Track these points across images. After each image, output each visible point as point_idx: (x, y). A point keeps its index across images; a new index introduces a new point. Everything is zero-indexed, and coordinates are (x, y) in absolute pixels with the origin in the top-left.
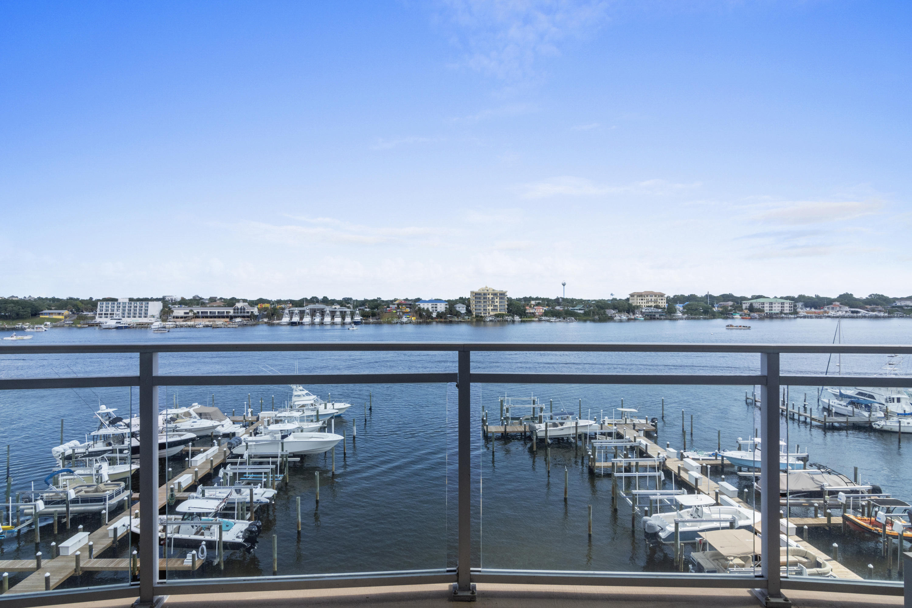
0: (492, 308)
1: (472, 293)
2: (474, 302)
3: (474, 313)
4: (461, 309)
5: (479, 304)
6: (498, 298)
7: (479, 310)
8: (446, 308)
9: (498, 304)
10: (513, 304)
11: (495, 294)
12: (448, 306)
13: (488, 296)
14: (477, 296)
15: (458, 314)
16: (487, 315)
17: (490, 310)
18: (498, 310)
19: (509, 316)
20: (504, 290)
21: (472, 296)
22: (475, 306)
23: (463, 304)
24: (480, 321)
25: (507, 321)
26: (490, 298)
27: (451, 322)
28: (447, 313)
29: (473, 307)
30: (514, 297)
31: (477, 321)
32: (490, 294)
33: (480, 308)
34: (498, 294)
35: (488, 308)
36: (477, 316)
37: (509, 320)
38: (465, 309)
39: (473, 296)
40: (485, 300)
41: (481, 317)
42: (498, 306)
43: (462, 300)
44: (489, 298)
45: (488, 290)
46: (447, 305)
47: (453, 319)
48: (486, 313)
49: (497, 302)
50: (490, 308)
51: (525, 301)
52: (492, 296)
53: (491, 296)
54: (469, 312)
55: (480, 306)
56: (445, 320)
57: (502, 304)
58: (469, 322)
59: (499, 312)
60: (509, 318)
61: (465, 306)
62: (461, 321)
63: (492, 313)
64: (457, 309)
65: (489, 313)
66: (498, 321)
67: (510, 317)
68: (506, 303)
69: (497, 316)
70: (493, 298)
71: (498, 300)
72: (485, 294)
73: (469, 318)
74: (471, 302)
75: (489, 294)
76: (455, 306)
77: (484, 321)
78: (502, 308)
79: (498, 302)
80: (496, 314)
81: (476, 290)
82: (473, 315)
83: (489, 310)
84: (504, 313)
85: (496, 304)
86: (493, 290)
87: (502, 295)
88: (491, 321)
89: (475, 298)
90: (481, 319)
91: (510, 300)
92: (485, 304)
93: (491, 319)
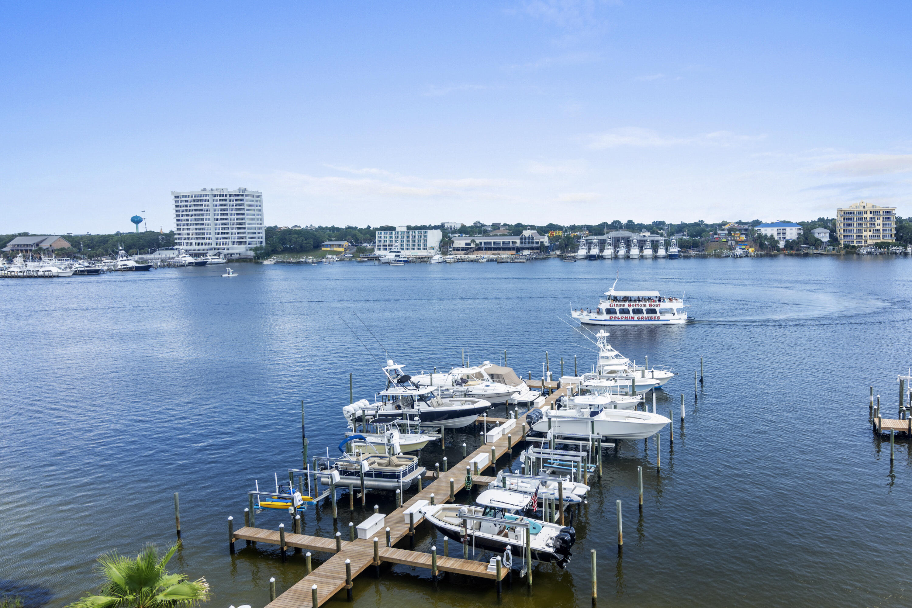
0: (871, 233)
1: (839, 211)
2: (842, 225)
3: (842, 242)
4: (821, 235)
5: (850, 228)
6: (881, 218)
7: (851, 236)
8: (799, 234)
9: (880, 227)
10: (905, 227)
11: (877, 213)
12: (802, 232)
13: (865, 216)
14: (847, 216)
15: (817, 243)
16: (863, 244)
17: (868, 237)
18: (881, 236)
19: (898, 246)
20: (891, 206)
21: (839, 216)
22: (844, 230)
23: (826, 228)
24: (852, 253)
25: (896, 253)
26: (868, 219)
27: (806, 255)
28: (800, 241)
29: (840, 233)
30: (904, 217)
31: (847, 253)
32: (868, 213)
33: (851, 234)
34: (881, 213)
35: (865, 233)
36: (846, 246)
37: (898, 252)
38: (828, 235)
39: (841, 217)
40: (860, 222)
41: (854, 247)
42: (881, 231)
43: (823, 223)
44: (866, 218)
45: (864, 207)
46: (800, 229)
47: (810, 251)
48: (861, 242)
49: (879, 224)
50: (868, 234)
52: (871, 216)
53: (869, 216)
54: (834, 240)
55: (851, 231)
56: (798, 252)
57: (887, 227)
58: (833, 255)
59: (882, 240)
60: (899, 250)
61: (829, 231)
62: (821, 254)
63: (870, 242)
64: (816, 236)
65: (866, 242)
66: (881, 254)
67: (900, 248)
68: (894, 226)
69: (878, 246)
70: (872, 218)
71: (880, 221)
72: (859, 213)
73: (834, 250)
74: (838, 224)
75: (866, 213)
76: (812, 231)
77: (858, 254)
78: (887, 233)
79: (881, 225)
80: (877, 243)
81: (847, 208)
82: (840, 244)
83: (865, 236)
84: (890, 241)
85: (877, 227)
86: (873, 207)
87: (888, 214)
88: (869, 253)
89: (844, 219)
90: (853, 250)
91: (899, 221)
92: (860, 228)
93: (869, 250)
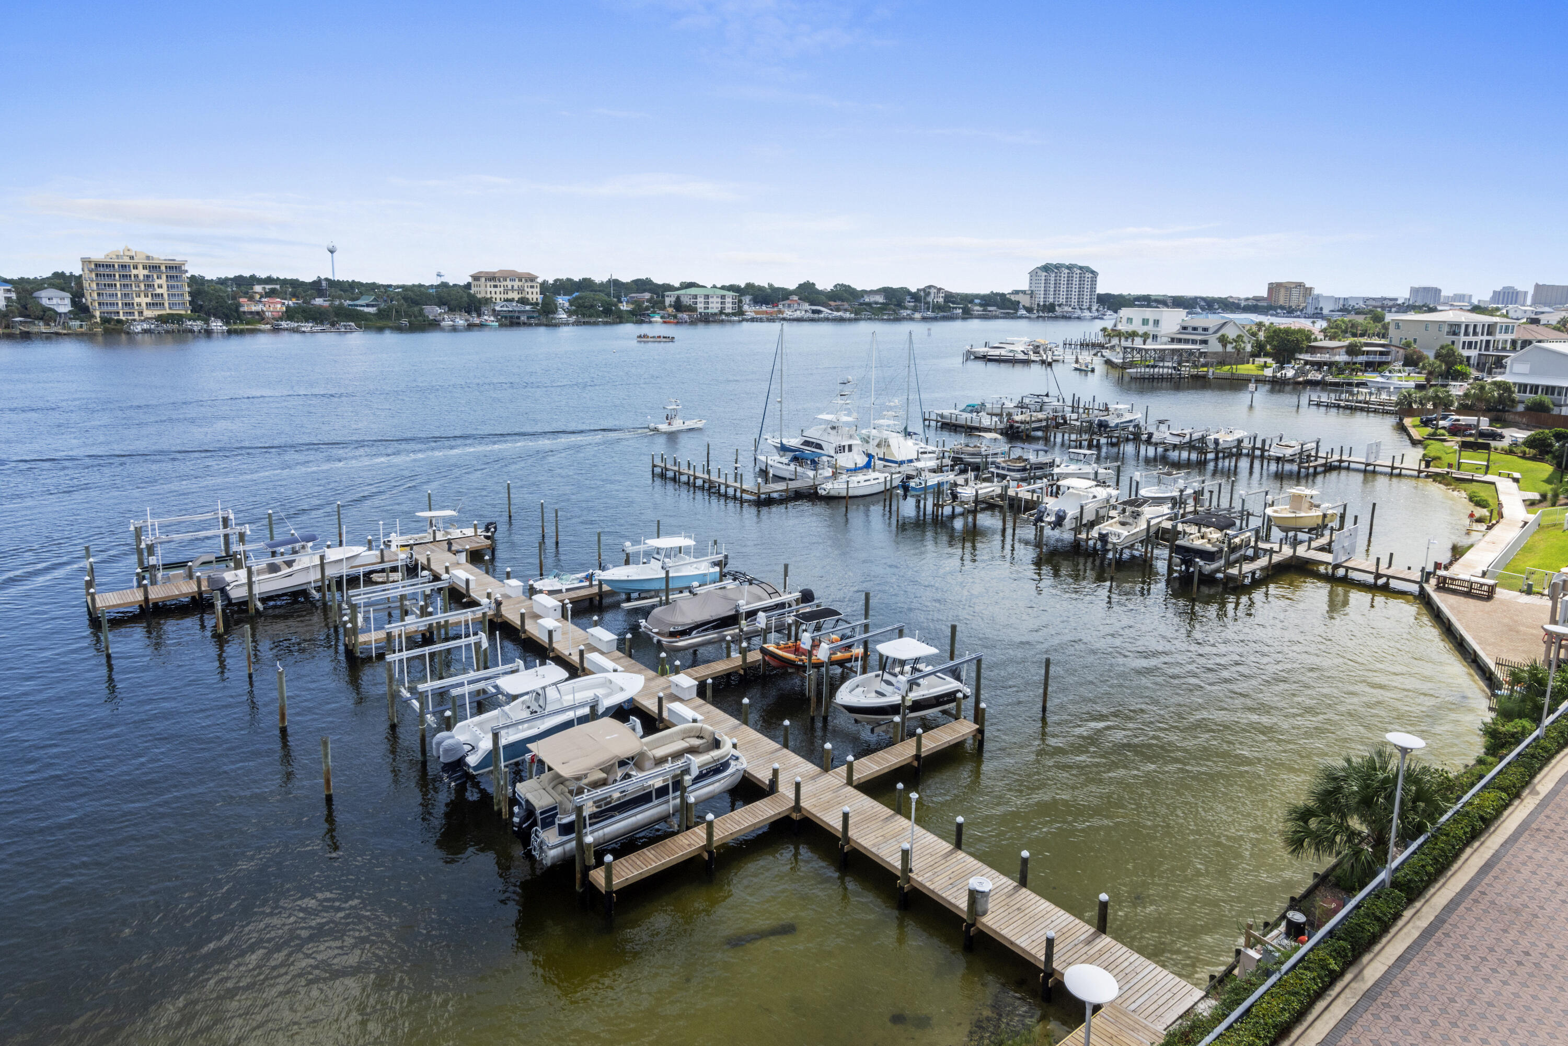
0: (149, 300)
1: (85, 262)
2: (94, 286)
3: (97, 314)
4: (55, 301)
5: (109, 291)
6: (164, 277)
7: (112, 304)
8: (8, 299)
9: (164, 291)
10: (207, 293)
11: (155, 268)
12: (14, 296)
13: (134, 272)
14: (101, 270)
15: (48, 315)
16: (136, 317)
17: (144, 305)
18: (167, 305)
19: (194, 320)
20: (179, 258)
21: (86, 271)
22: (99, 294)
23: (63, 289)
24: (120, 332)
25: (192, 331)
26: (141, 277)
27: (26, 337)
28: (12, 312)
29: (91, 297)
31: (107, 332)
32: (140, 267)
33: (113, 300)
34: (163, 268)
35: (137, 300)
36: (105, 321)
37: (196, 329)
38: (68, 301)
39: (91, 271)
40: (127, 282)
41: (119, 321)
42: (166, 296)
43: (60, 281)
44: (136, 276)
45: (132, 258)
46: (9, 291)
47: (34, 329)
48: (132, 314)
49: (160, 286)
50: (144, 300)
51: (239, 285)
52: (146, 272)
53: (142, 273)
54: (81, 309)
55: (112, 295)
56: (7, 331)
57: (175, 291)
58: (82, 334)
59: (168, 311)
60: (198, 325)
61: (69, 295)
62: (57, 334)
63: (148, 313)
64: (45, 302)
65: (141, 313)
66: (167, 332)
67: (199, 323)
68: (187, 289)
69: (161, 319)
70: (148, 276)
71: (163, 282)
72: (123, 267)
73: (81, 326)
74: (86, 284)
75: (136, 267)
76: (36, 294)
77: (128, 333)
78: (176, 300)
79: (165, 287)
80: (160, 316)
81: (99, 255)
82: (94, 316)
83: (139, 305)
84: (183, 312)
85: (159, 291)
86: (148, 258)
87: (174, 270)
88: (145, 331)
89: (97, 275)
90: (119, 326)
91: (195, 281)
92: (127, 291)
93: (146, 326)
